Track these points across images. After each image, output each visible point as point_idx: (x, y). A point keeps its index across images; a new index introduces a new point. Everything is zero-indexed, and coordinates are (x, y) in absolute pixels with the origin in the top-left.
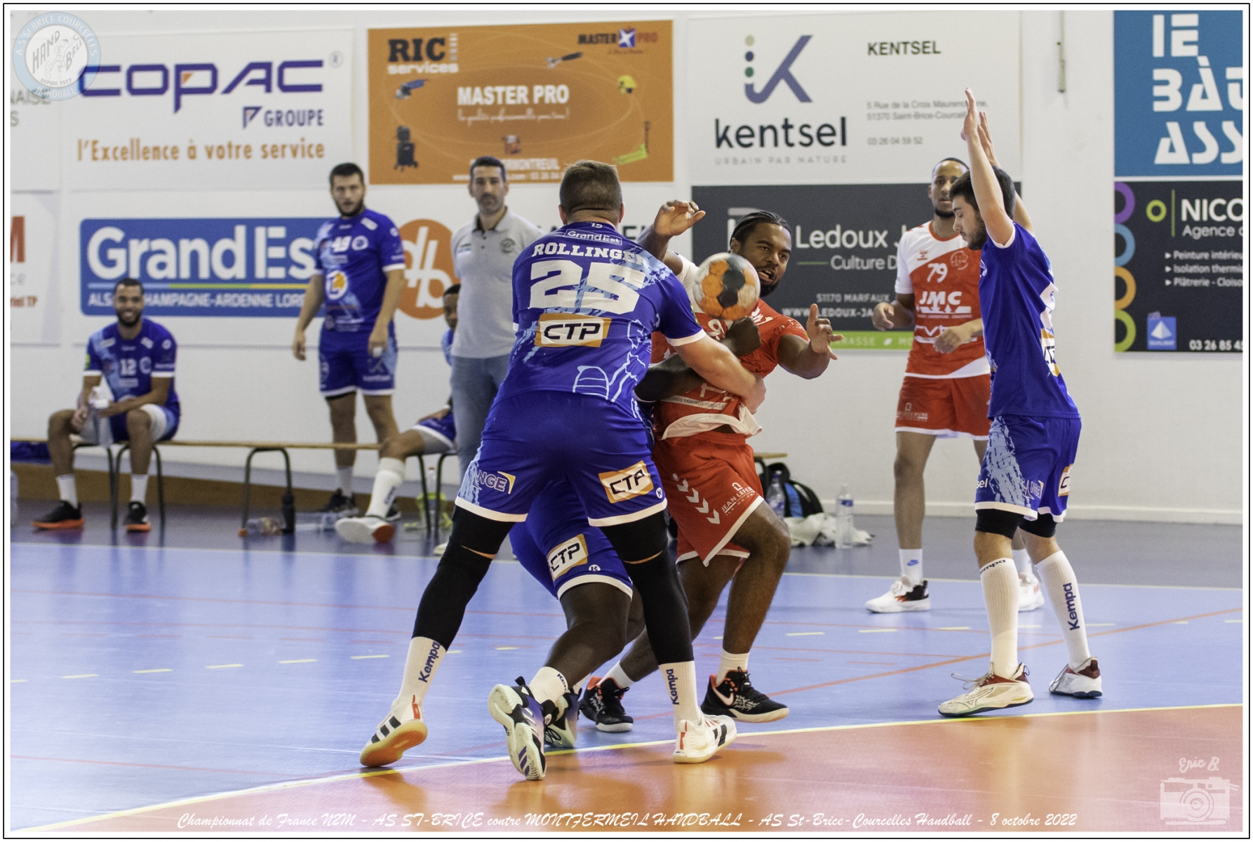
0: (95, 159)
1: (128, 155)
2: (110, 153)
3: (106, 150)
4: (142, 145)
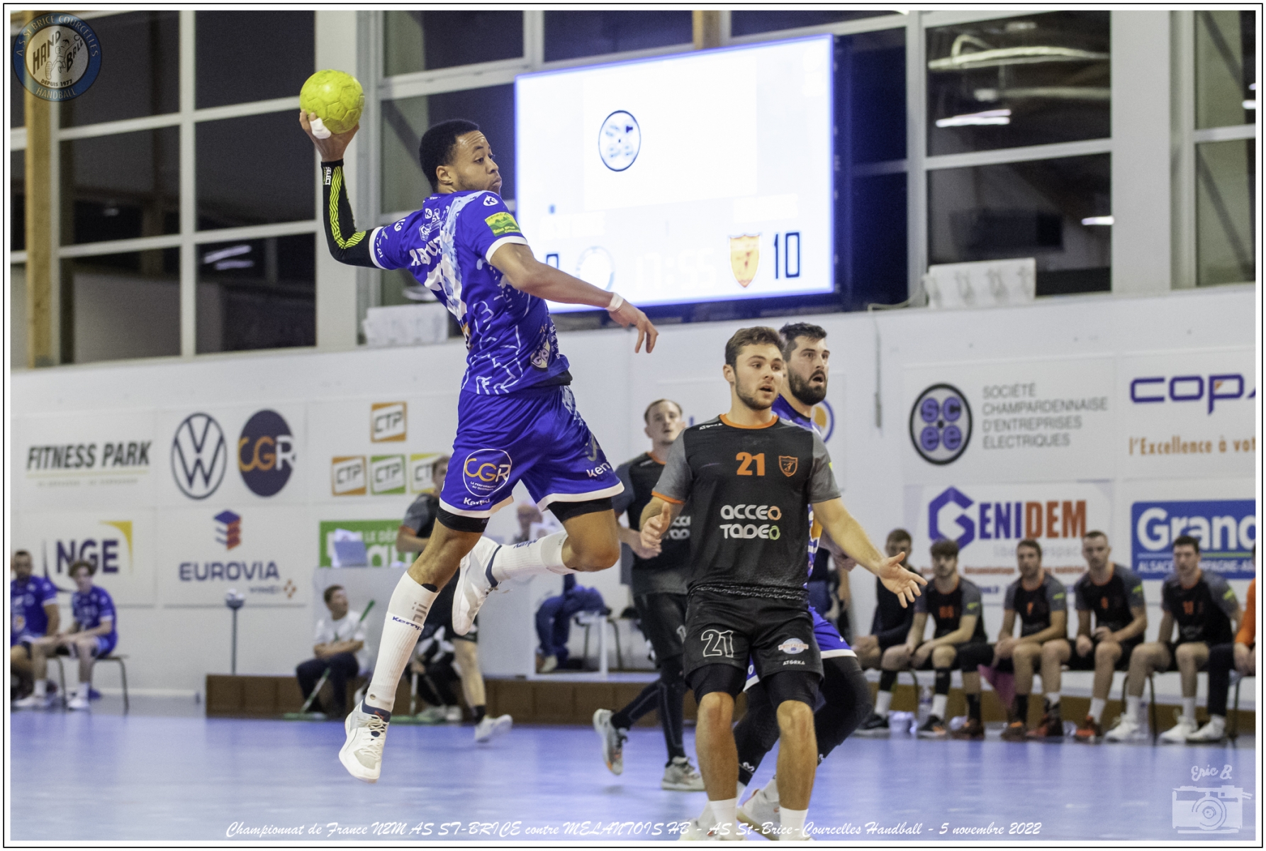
0: (1143, 452)
1: (1171, 449)
2: (1156, 448)
3: (1152, 447)
4: (1182, 441)
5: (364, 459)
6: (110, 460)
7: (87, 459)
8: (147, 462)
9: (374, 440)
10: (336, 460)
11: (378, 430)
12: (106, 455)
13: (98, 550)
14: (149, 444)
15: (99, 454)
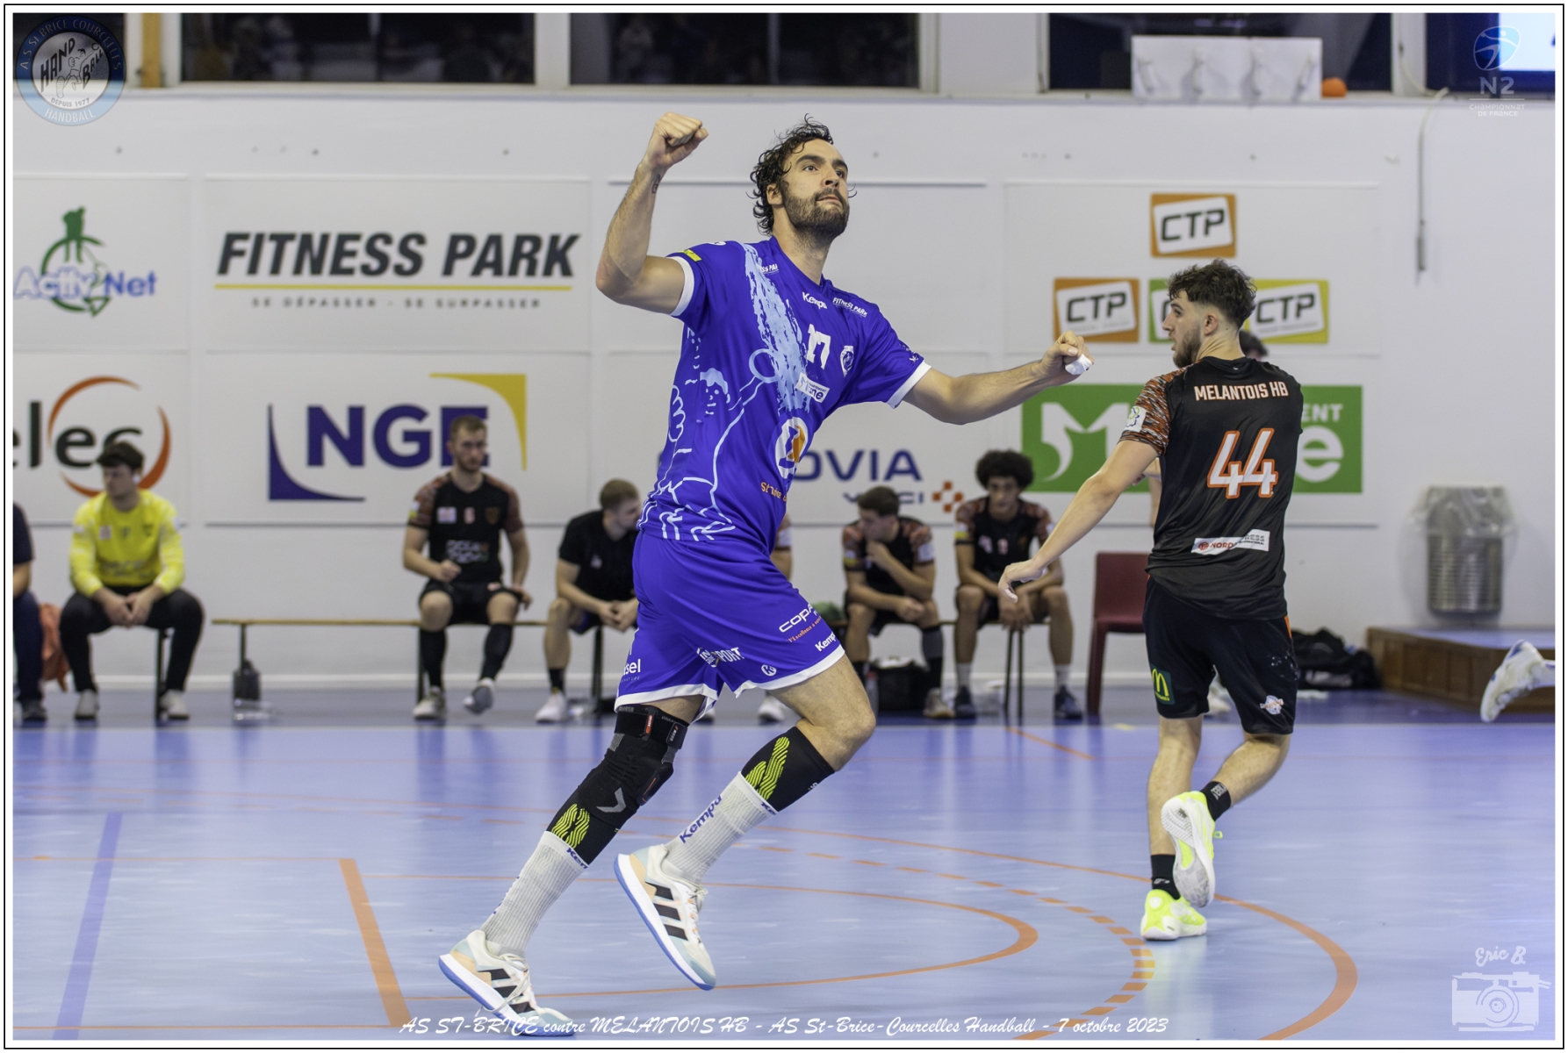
5: (1135, 284)
6: (464, 266)
7: (395, 257)
8: (566, 271)
9: (1156, 253)
10: (1061, 284)
11: (1165, 238)
12: (452, 257)
13: (433, 424)
14: (572, 239)
15: (434, 254)
